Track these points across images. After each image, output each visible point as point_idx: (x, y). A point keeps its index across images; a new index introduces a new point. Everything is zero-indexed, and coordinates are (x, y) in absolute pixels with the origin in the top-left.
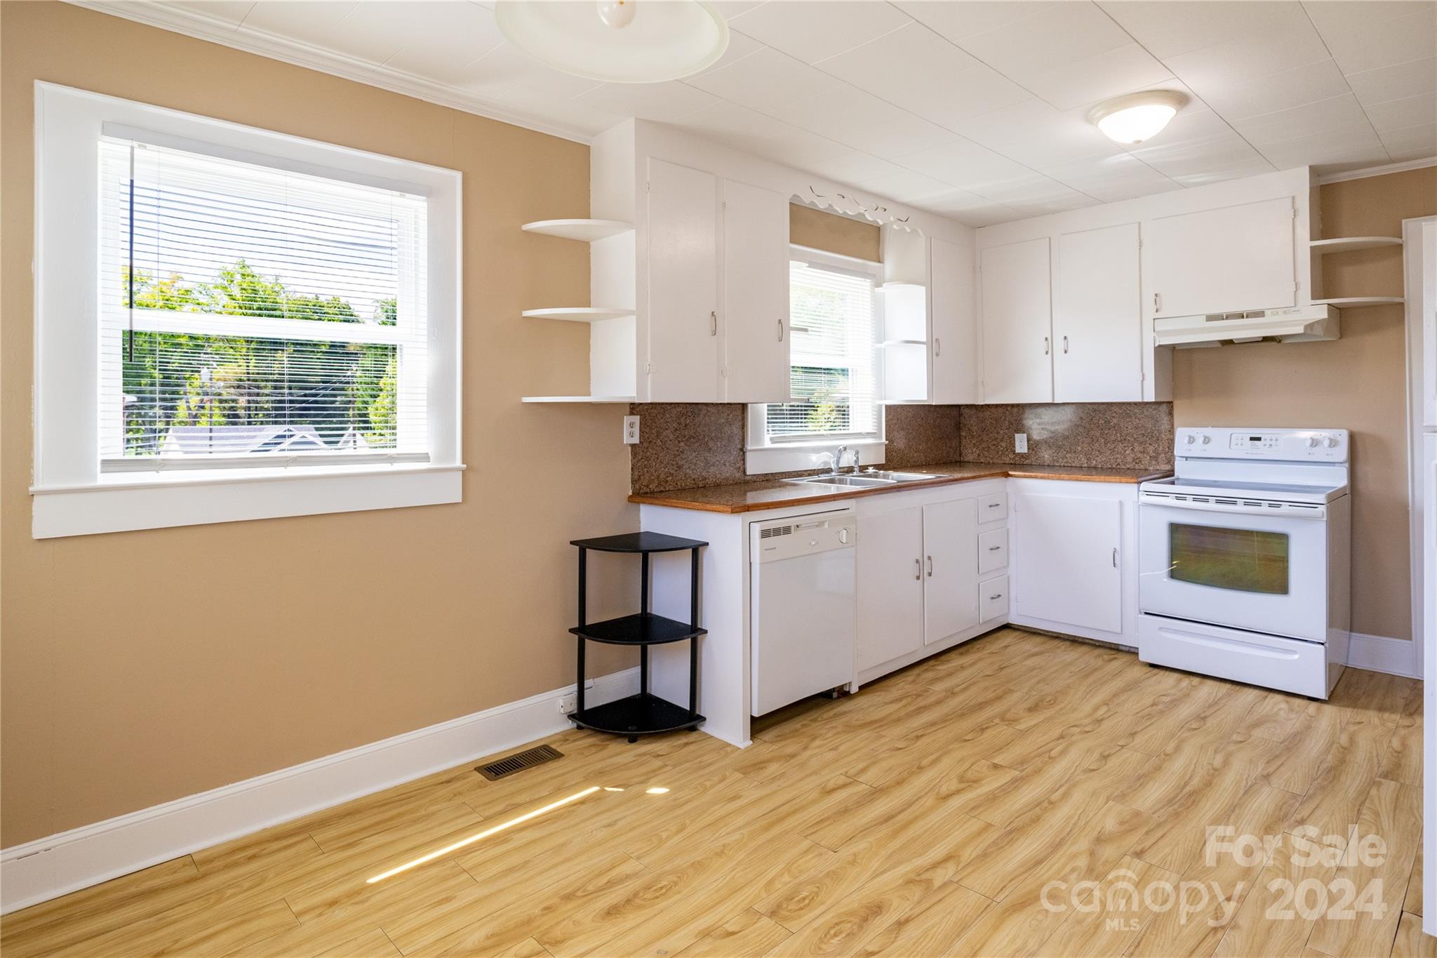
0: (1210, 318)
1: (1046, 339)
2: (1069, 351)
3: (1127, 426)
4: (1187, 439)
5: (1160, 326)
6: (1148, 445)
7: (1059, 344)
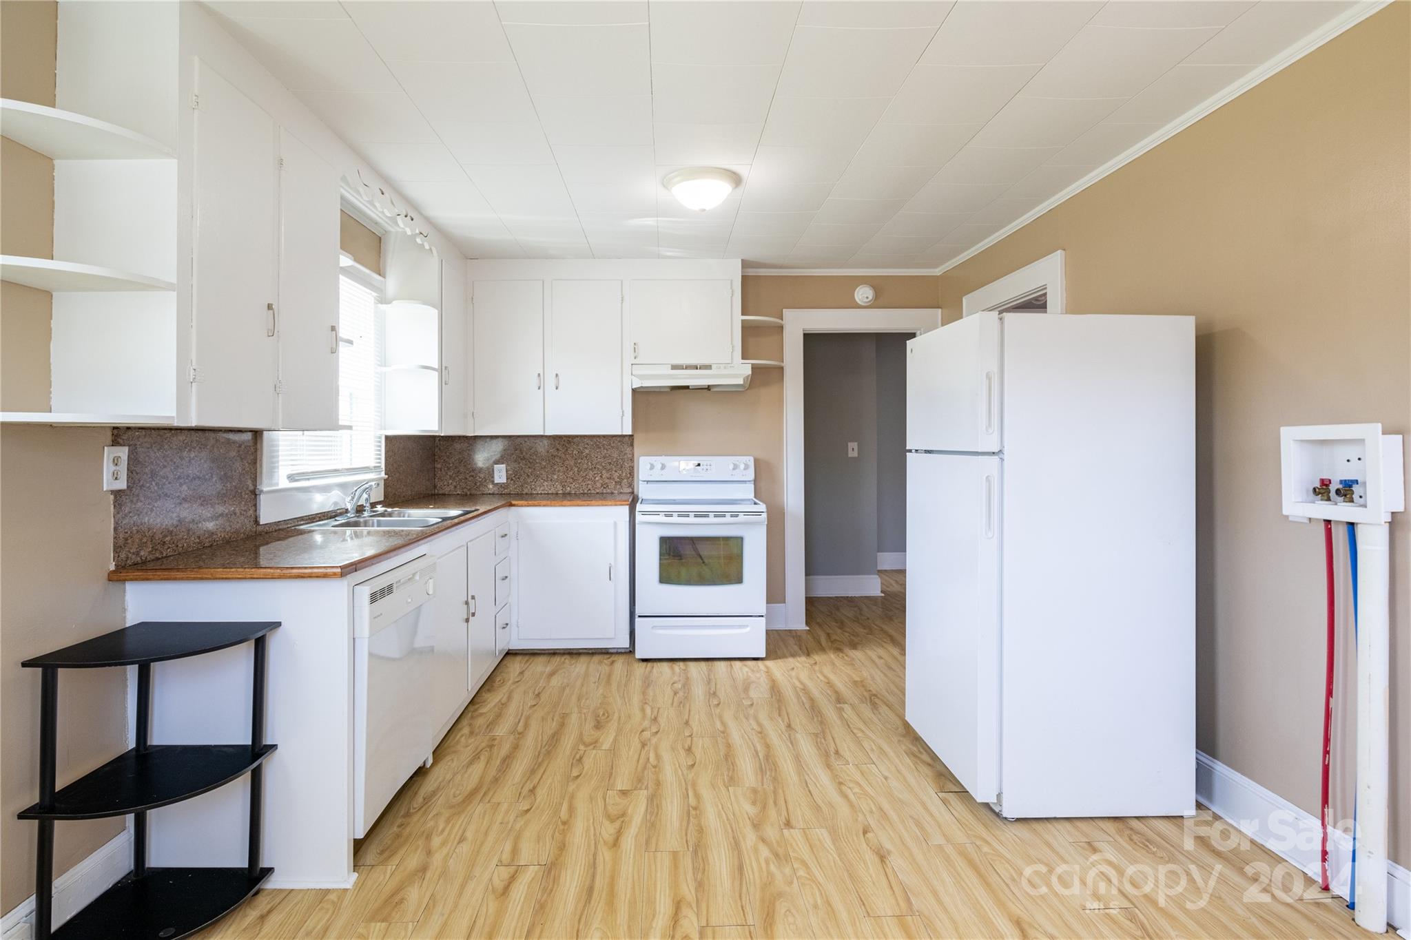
0: (674, 367)
1: (539, 375)
2: (559, 388)
3: (596, 455)
4: (649, 466)
5: (639, 371)
6: (614, 472)
7: (550, 382)
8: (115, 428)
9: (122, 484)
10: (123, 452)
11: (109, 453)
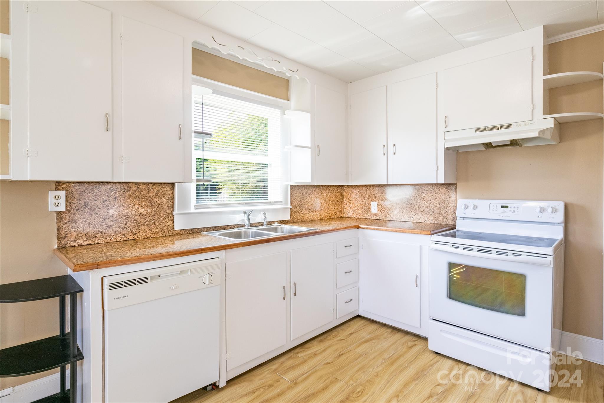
0: (478, 130)
1: (384, 146)
2: (396, 153)
3: (430, 198)
4: (463, 206)
5: (448, 136)
6: (442, 209)
7: (391, 149)
8: (57, 182)
9: (62, 208)
10: (62, 194)
11: (51, 194)
